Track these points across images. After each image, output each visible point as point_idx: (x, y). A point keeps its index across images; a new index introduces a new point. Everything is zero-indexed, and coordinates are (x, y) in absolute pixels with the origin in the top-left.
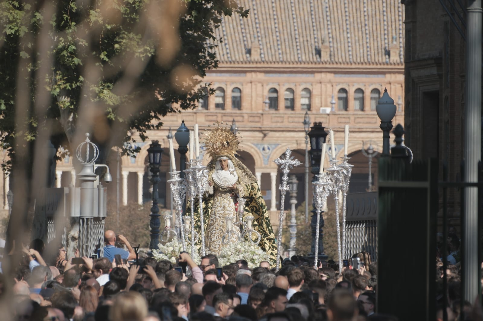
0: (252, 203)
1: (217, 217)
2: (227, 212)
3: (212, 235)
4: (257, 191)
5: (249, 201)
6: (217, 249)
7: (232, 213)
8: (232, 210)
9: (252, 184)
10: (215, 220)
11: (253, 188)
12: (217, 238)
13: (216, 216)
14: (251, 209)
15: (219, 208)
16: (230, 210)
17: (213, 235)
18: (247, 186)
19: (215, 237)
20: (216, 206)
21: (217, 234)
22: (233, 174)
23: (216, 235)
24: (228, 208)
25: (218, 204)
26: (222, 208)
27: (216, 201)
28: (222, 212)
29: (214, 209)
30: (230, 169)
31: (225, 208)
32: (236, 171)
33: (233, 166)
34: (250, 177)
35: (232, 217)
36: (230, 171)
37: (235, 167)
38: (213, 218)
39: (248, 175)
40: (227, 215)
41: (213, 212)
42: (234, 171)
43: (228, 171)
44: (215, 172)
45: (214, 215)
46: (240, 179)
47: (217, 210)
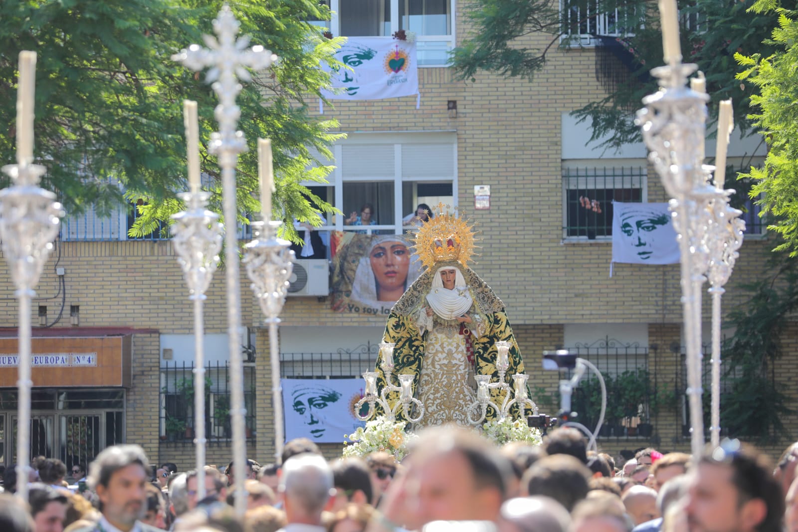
0: (493, 347)
1: (437, 371)
2: (454, 362)
3: (428, 402)
4: (506, 327)
5: (488, 342)
7: (463, 363)
8: (462, 359)
9: (496, 314)
10: (432, 376)
11: (497, 321)
12: (439, 407)
13: (435, 368)
14: (491, 357)
15: (440, 355)
16: (460, 359)
17: (430, 401)
18: (488, 317)
19: (435, 405)
20: (434, 351)
21: (438, 401)
22: (465, 296)
23: (436, 403)
24: (455, 355)
25: (437, 346)
26: (445, 355)
27: (433, 341)
28: (446, 362)
29: (430, 355)
30: (459, 288)
31: (450, 354)
32: (469, 290)
33: (464, 282)
34: (492, 302)
35: (463, 372)
36: (459, 290)
37: (467, 284)
38: (429, 371)
39: (489, 298)
40: (454, 367)
41: (430, 361)
42: (465, 290)
43: (455, 290)
44: (432, 291)
45: (430, 366)
46: (477, 304)
47: (437, 359)
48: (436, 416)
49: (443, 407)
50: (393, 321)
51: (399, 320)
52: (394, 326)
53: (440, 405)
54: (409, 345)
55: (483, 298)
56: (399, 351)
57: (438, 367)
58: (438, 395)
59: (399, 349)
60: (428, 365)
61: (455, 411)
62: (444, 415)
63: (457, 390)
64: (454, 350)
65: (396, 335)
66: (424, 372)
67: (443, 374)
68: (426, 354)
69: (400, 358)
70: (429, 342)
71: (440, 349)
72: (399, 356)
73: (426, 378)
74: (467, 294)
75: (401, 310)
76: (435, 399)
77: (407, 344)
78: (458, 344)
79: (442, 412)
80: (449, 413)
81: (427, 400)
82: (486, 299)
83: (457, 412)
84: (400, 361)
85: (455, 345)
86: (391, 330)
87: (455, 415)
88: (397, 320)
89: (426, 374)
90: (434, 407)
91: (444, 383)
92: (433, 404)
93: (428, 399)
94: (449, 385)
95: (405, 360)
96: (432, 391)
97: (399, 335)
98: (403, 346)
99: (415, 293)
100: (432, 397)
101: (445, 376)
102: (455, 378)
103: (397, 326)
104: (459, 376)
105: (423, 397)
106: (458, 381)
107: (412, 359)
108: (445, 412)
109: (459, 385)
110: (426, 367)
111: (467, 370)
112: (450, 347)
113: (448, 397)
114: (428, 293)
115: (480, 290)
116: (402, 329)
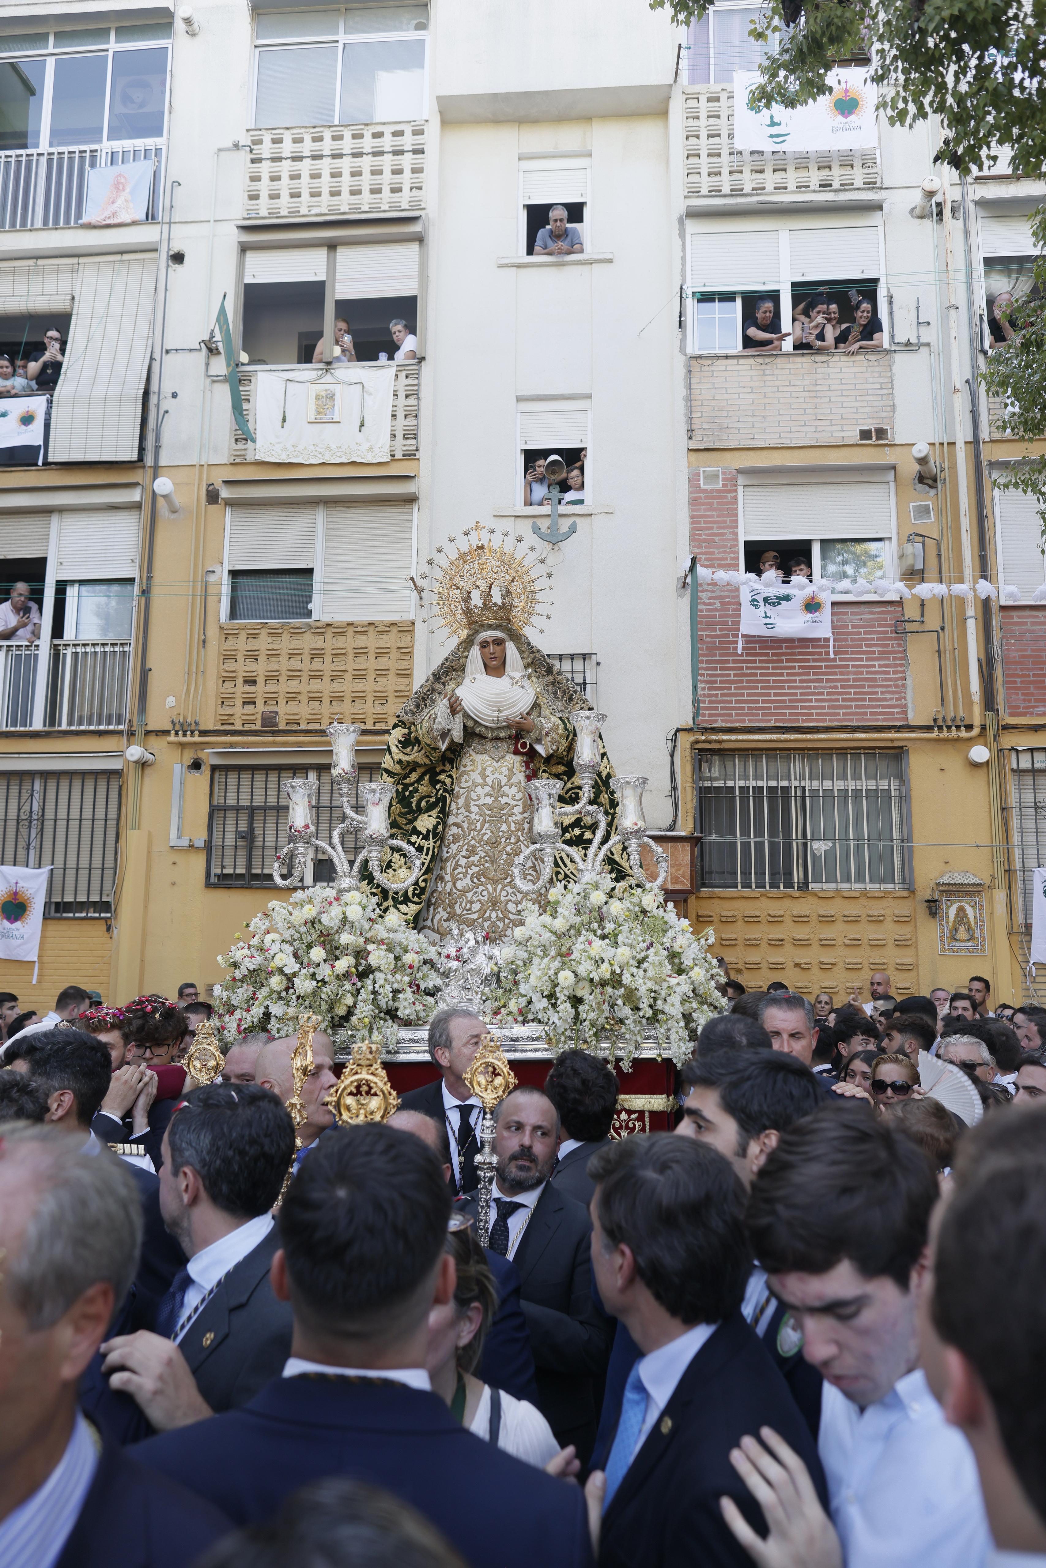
1: (473, 816)
2: (504, 800)
3: (456, 872)
5: (564, 773)
6: (475, 916)
7: (520, 803)
8: (519, 796)
10: (465, 825)
12: (475, 880)
13: (470, 812)
15: (479, 789)
16: (513, 796)
17: (460, 870)
18: (563, 721)
19: (469, 876)
20: (470, 784)
21: (475, 869)
22: (522, 687)
23: (469, 871)
24: (506, 789)
25: (476, 777)
26: (487, 789)
27: (468, 768)
28: (489, 800)
29: (462, 791)
30: (512, 674)
31: (497, 787)
32: (529, 677)
33: (520, 664)
34: (571, 699)
35: (519, 817)
36: (512, 678)
37: (526, 667)
38: (459, 819)
39: (564, 692)
40: (503, 809)
41: (461, 801)
42: (523, 677)
43: (505, 678)
44: (467, 681)
45: (462, 810)
46: (542, 701)
47: (474, 796)
48: (469, 895)
49: (483, 879)
50: (398, 734)
51: (410, 733)
52: (400, 742)
53: (478, 875)
54: (430, 780)
55: (555, 693)
56: (411, 788)
57: (474, 809)
58: (475, 859)
59: (412, 784)
60: (458, 809)
61: (504, 886)
62: (485, 893)
63: (508, 848)
64: (504, 780)
65: (405, 758)
66: (451, 820)
67: (485, 821)
68: (457, 789)
69: (414, 801)
70: (462, 769)
71: (479, 780)
72: (411, 795)
73: (454, 830)
74: (527, 683)
75: (413, 714)
76: (468, 867)
77: (427, 778)
78: (510, 770)
79: (481, 888)
80: (494, 891)
81: (454, 869)
82: (559, 694)
83: (508, 888)
84: (414, 805)
85: (506, 772)
86: (394, 749)
87: (504, 893)
88: (406, 731)
89: (454, 824)
90: (468, 880)
91: (486, 838)
92: (465, 874)
93: (457, 865)
94: (494, 843)
95: (423, 804)
96: (464, 853)
97: (411, 758)
98: (419, 781)
99: (437, 686)
100: (463, 862)
101: (487, 825)
102: (504, 828)
103: (406, 743)
104: (513, 825)
105: (449, 864)
106: (511, 833)
107: (433, 800)
108: (487, 889)
109: (513, 840)
110: (454, 812)
111: (526, 815)
112: (497, 775)
113: (492, 862)
114: (458, 685)
115: (550, 678)
116: (416, 748)
